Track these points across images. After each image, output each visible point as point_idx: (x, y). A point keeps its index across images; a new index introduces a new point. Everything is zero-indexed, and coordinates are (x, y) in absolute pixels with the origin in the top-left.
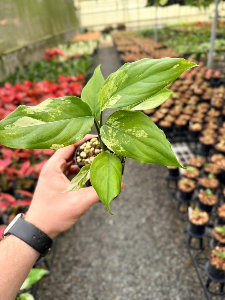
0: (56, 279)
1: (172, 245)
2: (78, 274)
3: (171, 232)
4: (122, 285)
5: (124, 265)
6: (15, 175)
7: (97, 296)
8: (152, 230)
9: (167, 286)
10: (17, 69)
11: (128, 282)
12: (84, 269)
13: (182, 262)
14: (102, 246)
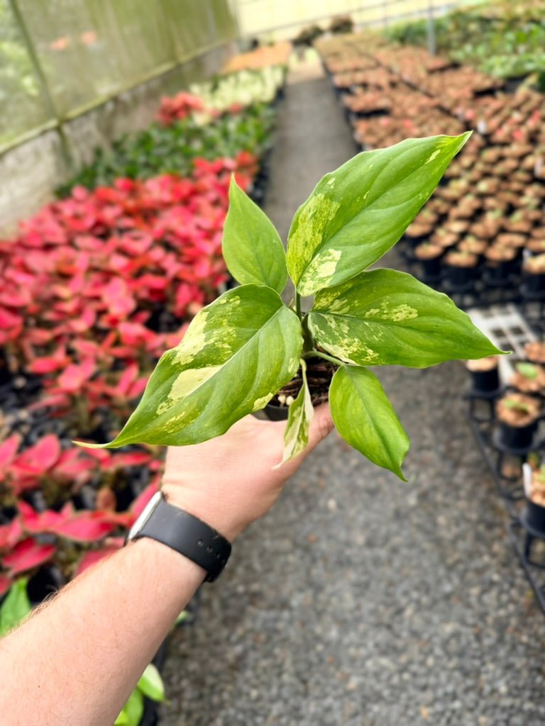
0: (208, 635)
1: (486, 559)
2: (258, 625)
3: (481, 528)
4: (363, 652)
5: (367, 606)
6: (107, 397)
7: (306, 676)
8: (435, 524)
9: (474, 657)
10: (98, 152)
11: (377, 645)
12: (272, 614)
13: (512, 601)
14: (314, 560)
